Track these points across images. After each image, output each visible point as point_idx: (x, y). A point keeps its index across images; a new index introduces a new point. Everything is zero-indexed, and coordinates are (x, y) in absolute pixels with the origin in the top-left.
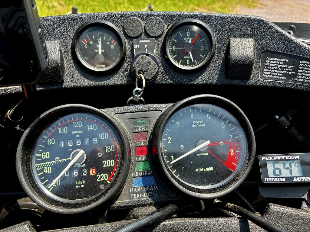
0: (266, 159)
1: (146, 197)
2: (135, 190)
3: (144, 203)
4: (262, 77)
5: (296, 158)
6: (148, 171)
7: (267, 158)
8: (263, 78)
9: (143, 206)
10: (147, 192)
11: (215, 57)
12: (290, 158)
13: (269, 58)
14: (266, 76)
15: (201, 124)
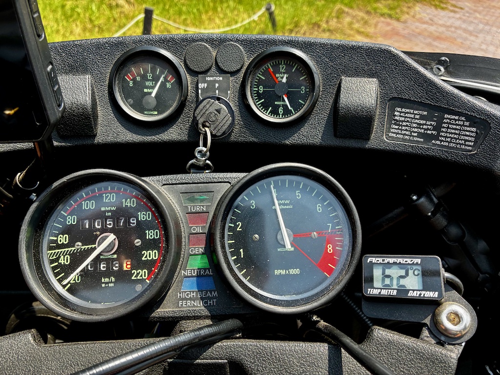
0: (373, 262)
1: (200, 307)
2: (184, 295)
3: (196, 315)
4: (388, 137)
5: (415, 263)
6: (205, 269)
7: (374, 260)
8: (390, 139)
9: (194, 319)
10: (202, 299)
11: (319, 104)
12: (407, 261)
13: (399, 109)
14: (394, 135)
15: (287, 205)
